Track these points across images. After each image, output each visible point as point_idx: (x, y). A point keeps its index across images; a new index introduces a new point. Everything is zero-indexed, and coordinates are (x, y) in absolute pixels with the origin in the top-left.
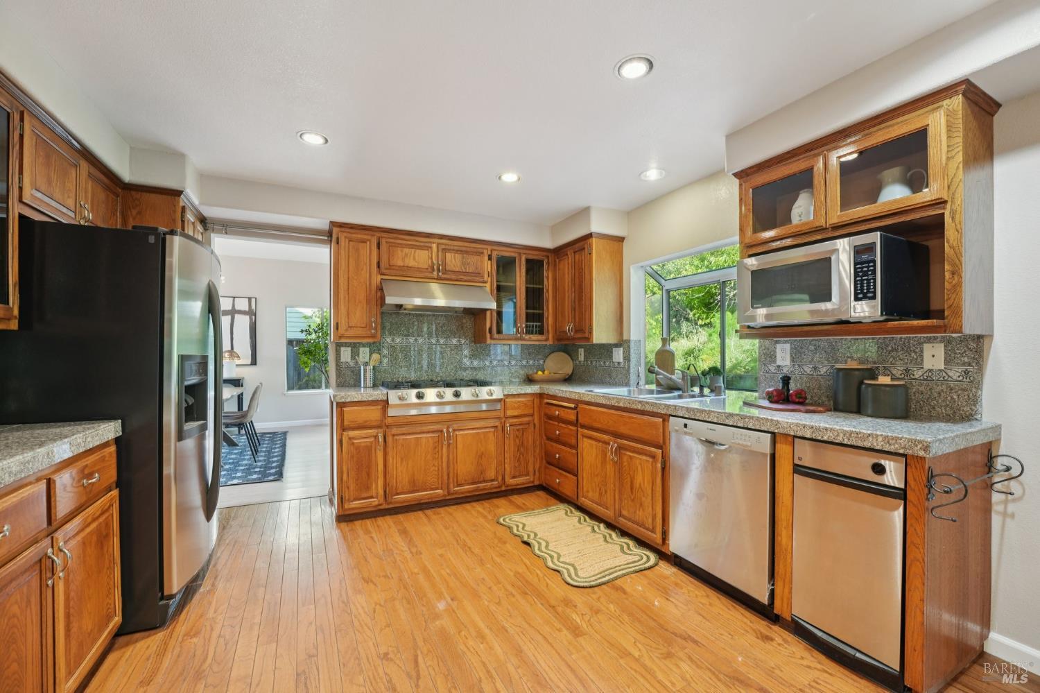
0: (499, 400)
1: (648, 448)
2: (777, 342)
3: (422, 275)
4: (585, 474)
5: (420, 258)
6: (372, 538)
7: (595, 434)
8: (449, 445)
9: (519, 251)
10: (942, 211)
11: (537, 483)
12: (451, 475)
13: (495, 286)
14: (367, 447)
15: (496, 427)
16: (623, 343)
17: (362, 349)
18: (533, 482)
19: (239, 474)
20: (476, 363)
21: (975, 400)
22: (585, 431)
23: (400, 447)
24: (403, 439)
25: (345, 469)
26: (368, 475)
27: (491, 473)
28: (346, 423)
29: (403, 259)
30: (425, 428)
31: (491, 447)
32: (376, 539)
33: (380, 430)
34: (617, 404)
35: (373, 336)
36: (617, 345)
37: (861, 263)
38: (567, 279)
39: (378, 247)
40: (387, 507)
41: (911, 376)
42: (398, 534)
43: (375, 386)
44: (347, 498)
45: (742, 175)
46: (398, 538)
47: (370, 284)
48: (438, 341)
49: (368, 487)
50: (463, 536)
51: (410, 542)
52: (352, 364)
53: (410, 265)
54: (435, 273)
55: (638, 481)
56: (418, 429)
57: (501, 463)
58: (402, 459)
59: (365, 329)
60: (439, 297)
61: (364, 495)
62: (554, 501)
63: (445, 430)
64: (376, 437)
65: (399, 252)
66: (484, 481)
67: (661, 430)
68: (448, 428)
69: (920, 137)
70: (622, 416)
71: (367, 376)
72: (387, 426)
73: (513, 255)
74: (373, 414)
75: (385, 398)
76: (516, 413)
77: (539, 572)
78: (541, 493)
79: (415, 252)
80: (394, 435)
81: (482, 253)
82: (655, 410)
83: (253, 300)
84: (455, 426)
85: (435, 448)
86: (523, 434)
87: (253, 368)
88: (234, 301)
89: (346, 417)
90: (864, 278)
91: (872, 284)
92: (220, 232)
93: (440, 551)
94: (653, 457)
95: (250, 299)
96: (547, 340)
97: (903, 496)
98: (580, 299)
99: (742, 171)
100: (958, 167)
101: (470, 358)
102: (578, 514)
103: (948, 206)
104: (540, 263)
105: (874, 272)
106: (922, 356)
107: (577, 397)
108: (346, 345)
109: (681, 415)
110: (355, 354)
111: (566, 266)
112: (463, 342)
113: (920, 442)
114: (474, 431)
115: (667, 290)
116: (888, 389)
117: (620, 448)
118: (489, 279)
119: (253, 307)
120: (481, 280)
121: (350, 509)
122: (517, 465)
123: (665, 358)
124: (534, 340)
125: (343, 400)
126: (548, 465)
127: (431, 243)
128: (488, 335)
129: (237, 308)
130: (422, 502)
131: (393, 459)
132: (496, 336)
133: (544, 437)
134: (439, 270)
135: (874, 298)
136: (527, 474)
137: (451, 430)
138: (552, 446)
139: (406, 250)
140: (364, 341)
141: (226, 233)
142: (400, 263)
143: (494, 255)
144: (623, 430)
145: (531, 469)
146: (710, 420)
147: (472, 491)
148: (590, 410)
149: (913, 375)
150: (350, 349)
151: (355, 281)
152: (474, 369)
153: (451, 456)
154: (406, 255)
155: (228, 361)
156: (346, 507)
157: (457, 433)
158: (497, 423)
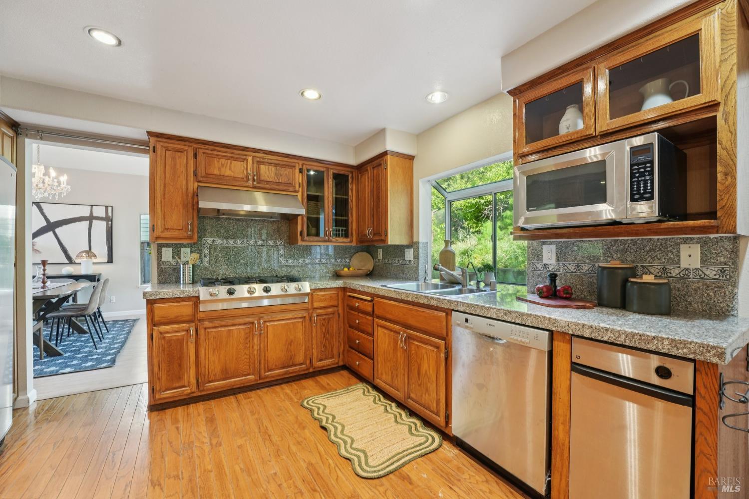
0: (308, 294)
1: (433, 339)
2: (544, 243)
3: (238, 183)
4: (379, 359)
5: (236, 169)
6: (177, 428)
7: (388, 324)
8: (260, 335)
9: (327, 166)
10: (714, 114)
11: (341, 363)
12: (262, 362)
13: (306, 195)
14: (178, 340)
15: (305, 317)
16: (413, 245)
17: (183, 250)
18: (337, 363)
19: (75, 362)
20: (290, 261)
21: (731, 297)
22: (380, 321)
23: (212, 339)
24: (215, 332)
25: (155, 361)
26: (180, 365)
27: (300, 358)
28: (156, 319)
29: (219, 169)
30: (237, 321)
31: (300, 335)
32: (181, 429)
33: (193, 324)
34: (406, 299)
35: (190, 238)
36: (408, 247)
37: (637, 164)
38: (367, 191)
39: (195, 157)
40: (199, 394)
41: (669, 274)
42: (204, 423)
43: (194, 282)
44: (158, 389)
45: (515, 92)
46: (203, 428)
47: (187, 189)
48: (256, 242)
49: (180, 378)
50: (266, 423)
51: (214, 433)
52: (173, 263)
53: (227, 174)
55: (424, 368)
56: (230, 322)
57: (308, 349)
58: (214, 350)
59: (181, 231)
60: (262, 204)
61: (177, 385)
62: (354, 380)
63: (256, 322)
64: (188, 331)
65: (216, 161)
66: (294, 365)
67: (445, 323)
68: (259, 319)
69: (693, 41)
70: (411, 310)
71: (186, 273)
72: (200, 321)
73: (322, 169)
74: (185, 310)
75: (197, 295)
76: (322, 305)
77: (331, 461)
78: (345, 373)
79: (231, 163)
80: (205, 329)
81: (294, 166)
82: (439, 305)
83: (110, 209)
84: (266, 318)
85: (247, 338)
86: (328, 322)
87: (110, 265)
88: (92, 209)
89: (157, 313)
90: (640, 179)
91: (649, 185)
92: (34, 137)
93: (240, 441)
94: (438, 347)
95: (107, 207)
96: (351, 241)
97: (691, 403)
98: (378, 207)
99: (515, 89)
100: (732, 69)
101: (285, 257)
102: (374, 393)
103: (721, 108)
104: (345, 177)
105: (651, 173)
106: (679, 256)
107: (373, 291)
108: (167, 245)
109: (463, 311)
110: (176, 254)
111: (366, 180)
112: (279, 243)
113: (713, 347)
114: (284, 322)
115: (449, 201)
116: (653, 287)
117: (409, 338)
118: (300, 189)
119: (110, 214)
120: (293, 189)
121: (161, 399)
122: (323, 349)
123: (447, 257)
124: (341, 241)
125: (154, 297)
126: (350, 349)
127: (246, 155)
128: (299, 238)
129: (95, 214)
130: (234, 387)
131: (205, 350)
132: (306, 238)
133: (348, 325)
134: (253, 180)
135: (651, 198)
136: (333, 357)
137: (262, 322)
138: (353, 333)
139: (223, 161)
140: (185, 242)
141: (41, 139)
142: (216, 172)
143: (305, 169)
144: (412, 322)
145: (335, 352)
146: (489, 316)
147: (282, 375)
148: (383, 303)
149: (670, 273)
150: (171, 249)
151: (171, 187)
152: (289, 266)
153: (262, 346)
154: (223, 165)
155: (85, 259)
156: (157, 397)
157: (268, 324)
158: (305, 314)
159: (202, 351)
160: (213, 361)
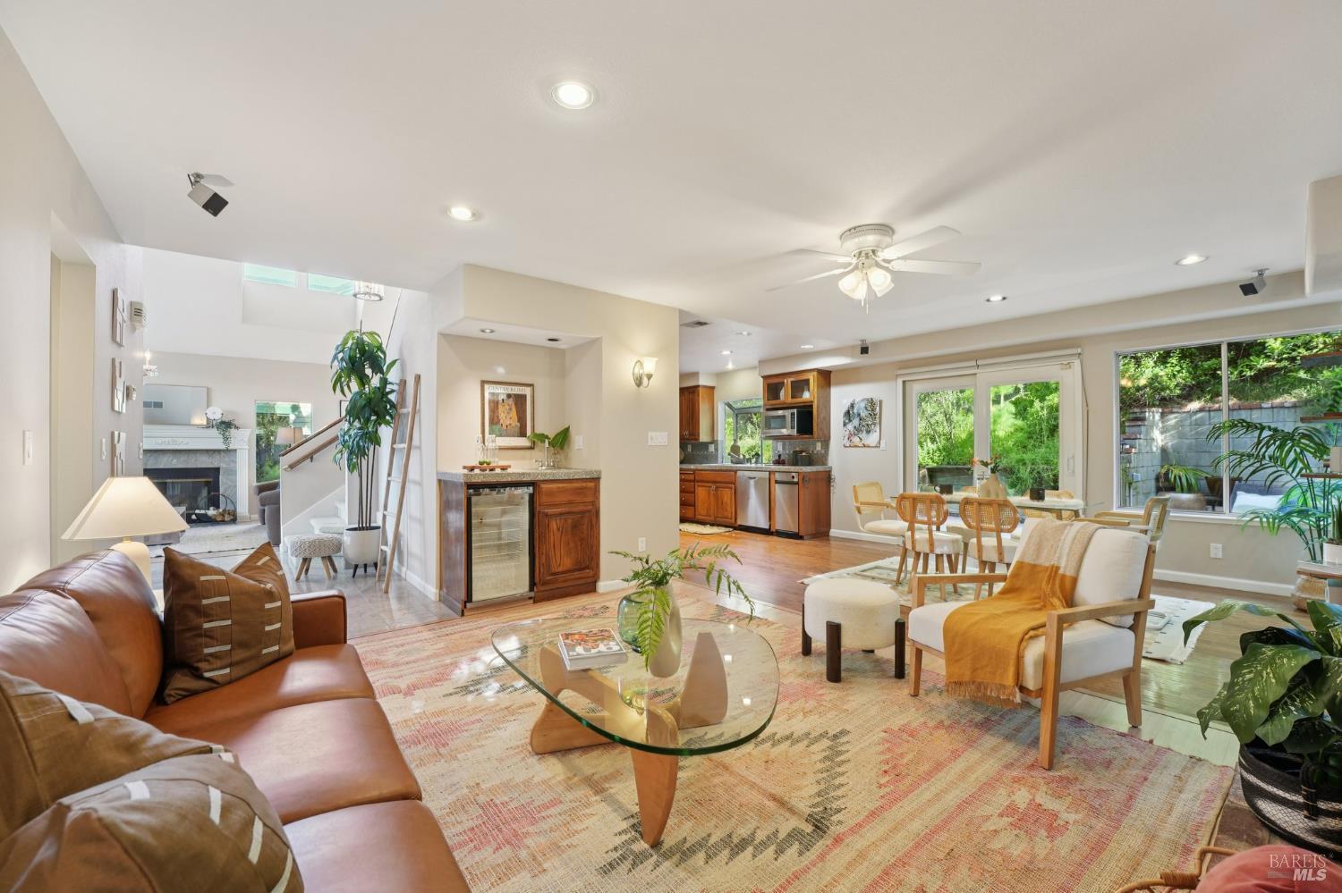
1: (727, 485)
4: (699, 504)
7: (705, 484)
10: (812, 403)
16: (714, 442)
21: (826, 459)
22: (700, 484)
34: (714, 469)
36: (711, 443)
37: (793, 418)
41: (813, 452)
55: (724, 500)
67: (735, 477)
69: (807, 381)
70: (716, 474)
82: (730, 470)
91: (795, 424)
94: (731, 488)
98: (693, 418)
99: (763, 377)
105: (795, 421)
107: (694, 468)
109: (742, 470)
115: (736, 413)
116: (806, 456)
117: (717, 488)
123: (735, 449)
135: (796, 428)
144: (719, 480)
146: (751, 470)
148: (702, 473)
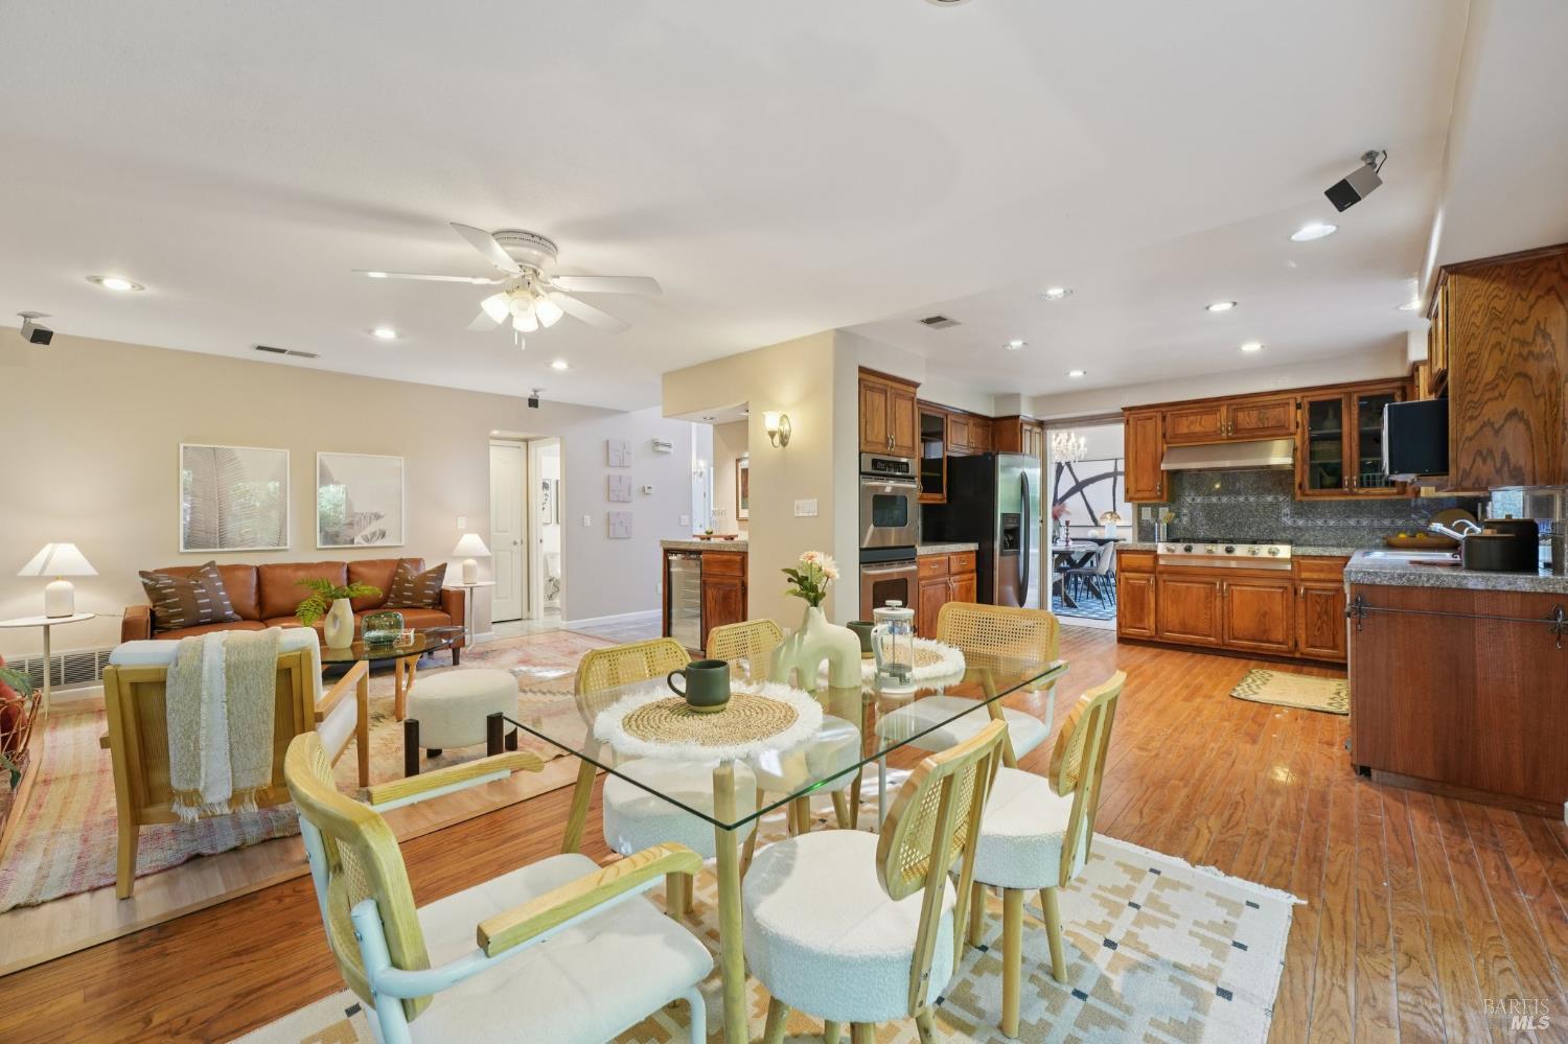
0: (1288, 561)
3: (1210, 438)
5: (1207, 423)
8: (1223, 598)
9: (1347, 390)
12: (1226, 626)
13: (1307, 436)
14: (1141, 587)
15: (1286, 588)
17: (1161, 509)
20: (1301, 523)
23: (1170, 592)
24: (1174, 586)
25: (1122, 601)
26: (1142, 609)
27: (1278, 636)
28: (1123, 566)
29: (1188, 427)
30: (1196, 579)
31: (1279, 608)
33: (1152, 575)
35: (1161, 497)
39: (1164, 419)
40: (1159, 640)
44: (1123, 626)
49: (1142, 620)
52: (1152, 522)
53: (1196, 430)
54: (1224, 435)
56: (1189, 579)
57: (1292, 628)
58: (1173, 603)
59: (1152, 492)
61: (1138, 625)
63: (1217, 583)
64: (1149, 580)
65: (1185, 421)
66: (1268, 641)
68: (1222, 581)
72: (1161, 573)
73: (1337, 396)
74: (1147, 561)
75: (1155, 549)
76: (1313, 576)
79: (1201, 419)
80: (1165, 581)
81: (1288, 404)
84: (1230, 581)
85: (1208, 598)
86: (1324, 601)
89: (1123, 560)
92: (1053, 430)
96: (1401, 493)
101: (1292, 517)
104: (1389, 398)
108: (1146, 505)
110: (1155, 515)
112: (1281, 499)
114: (1255, 589)
118: (1297, 430)
120: (1287, 432)
121: (1126, 634)
124: (1379, 493)
125: (1121, 548)
127: (1218, 406)
128: (1298, 491)
130: (1191, 644)
131: (1164, 601)
132: (1308, 491)
134: (1228, 430)
137: (1224, 584)
139: (1192, 418)
140: (1152, 502)
142: (1185, 431)
143: (1306, 400)
147: (1254, 649)
150: (1149, 508)
151: (1143, 451)
152: (1300, 529)
153: (1225, 608)
154: (1192, 422)
155: (1109, 521)
156: (1123, 631)
157: (1233, 588)
158: (1287, 584)
159: (1161, 601)
160: (1172, 614)
